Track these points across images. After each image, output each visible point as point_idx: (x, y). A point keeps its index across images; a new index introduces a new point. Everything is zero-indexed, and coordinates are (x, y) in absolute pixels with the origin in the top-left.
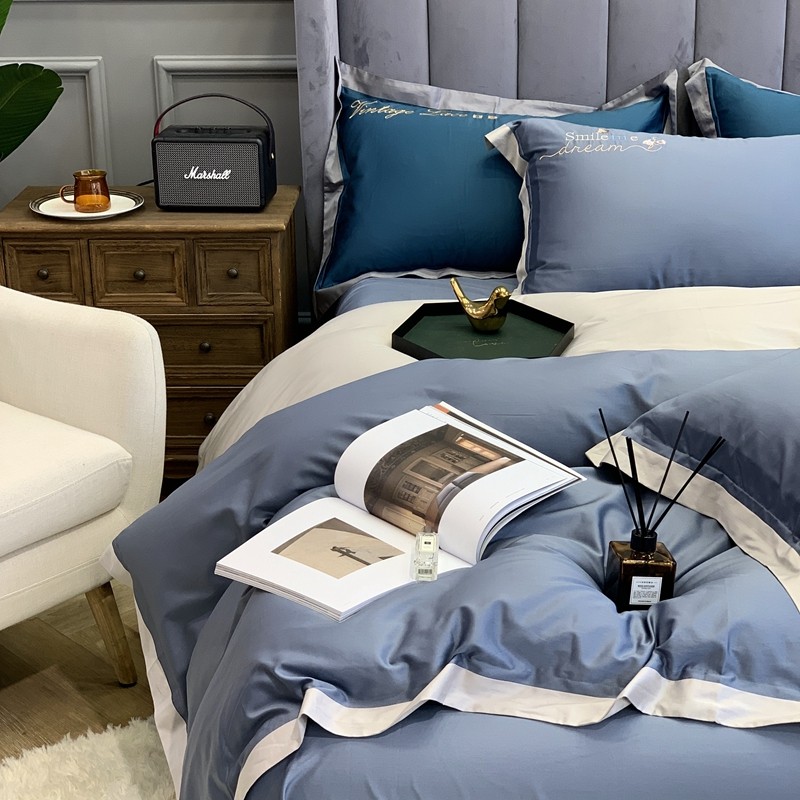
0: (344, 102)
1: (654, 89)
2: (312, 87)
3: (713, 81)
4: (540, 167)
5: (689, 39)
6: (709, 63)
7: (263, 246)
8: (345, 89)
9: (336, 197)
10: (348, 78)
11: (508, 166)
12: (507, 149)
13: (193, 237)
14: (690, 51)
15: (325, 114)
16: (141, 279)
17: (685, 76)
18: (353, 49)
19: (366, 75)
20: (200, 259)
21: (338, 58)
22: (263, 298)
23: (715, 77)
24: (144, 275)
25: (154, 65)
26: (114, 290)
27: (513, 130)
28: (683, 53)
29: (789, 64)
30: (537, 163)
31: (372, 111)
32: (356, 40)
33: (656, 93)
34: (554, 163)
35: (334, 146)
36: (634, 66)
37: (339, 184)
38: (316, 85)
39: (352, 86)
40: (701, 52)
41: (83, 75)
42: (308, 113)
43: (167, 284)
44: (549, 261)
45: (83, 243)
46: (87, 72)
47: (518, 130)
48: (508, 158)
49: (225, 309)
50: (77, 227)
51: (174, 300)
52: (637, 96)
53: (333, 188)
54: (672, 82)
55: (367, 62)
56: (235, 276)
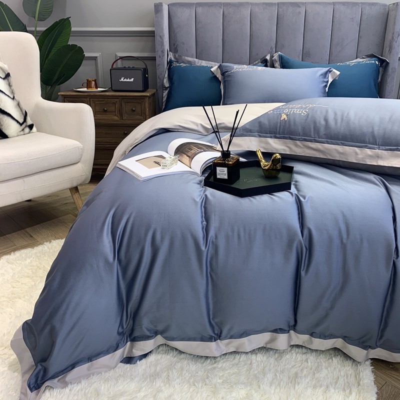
0: (170, 63)
1: (263, 60)
2: (160, 57)
3: (281, 57)
4: (226, 76)
5: (274, 46)
6: (279, 53)
7: (142, 101)
8: (171, 60)
9: (167, 92)
10: (171, 56)
11: (218, 78)
12: (217, 73)
13: (121, 98)
14: (274, 50)
15: (164, 65)
16: (105, 111)
17: (272, 57)
18: (174, 48)
19: (177, 56)
20: (123, 105)
21: (169, 50)
22: (143, 118)
23: (281, 56)
24: (106, 110)
25: (116, 56)
26: (98, 115)
27: (219, 67)
28: (273, 50)
29: (304, 54)
31: (178, 65)
32: (174, 45)
33: (264, 62)
34: (231, 74)
35: (166, 75)
36: (257, 54)
37: (168, 87)
38: (161, 56)
39: (173, 59)
40: (277, 50)
41: (95, 58)
42: (159, 65)
43: (113, 113)
45: (88, 99)
46: (96, 57)
47: (220, 67)
48: (218, 76)
49: (132, 121)
50: (86, 94)
51: (116, 118)
52: (258, 63)
53: (166, 88)
54: (268, 57)
55: (177, 52)
56: (134, 111)
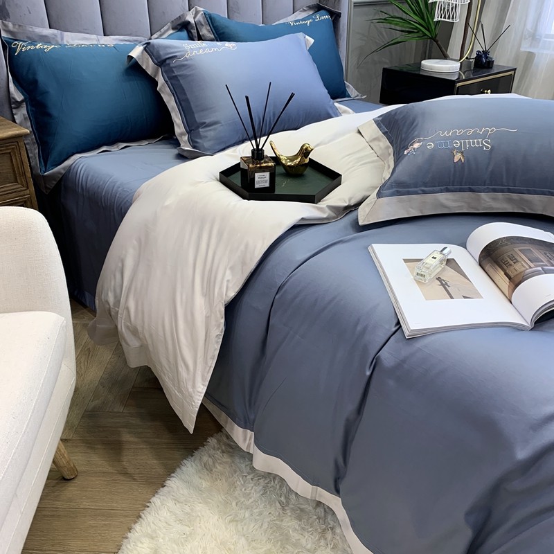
1: (178, 25)
3: (210, 18)
4: (175, 67)
7: (13, 149)
9: (24, 111)
12: (143, 62)
22: (20, 186)
23: (209, 16)
27: (145, 49)
30: (171, 65)
31: (33, 47)
33: (179, 27)
34: (186, 63)
37: (22, 101)
44: (207, 121)
47: (148, 48)
48: (144, 68)
52: (168, 30)
53: (19, 105)
54: (190, 19)
55: (8, 15)
